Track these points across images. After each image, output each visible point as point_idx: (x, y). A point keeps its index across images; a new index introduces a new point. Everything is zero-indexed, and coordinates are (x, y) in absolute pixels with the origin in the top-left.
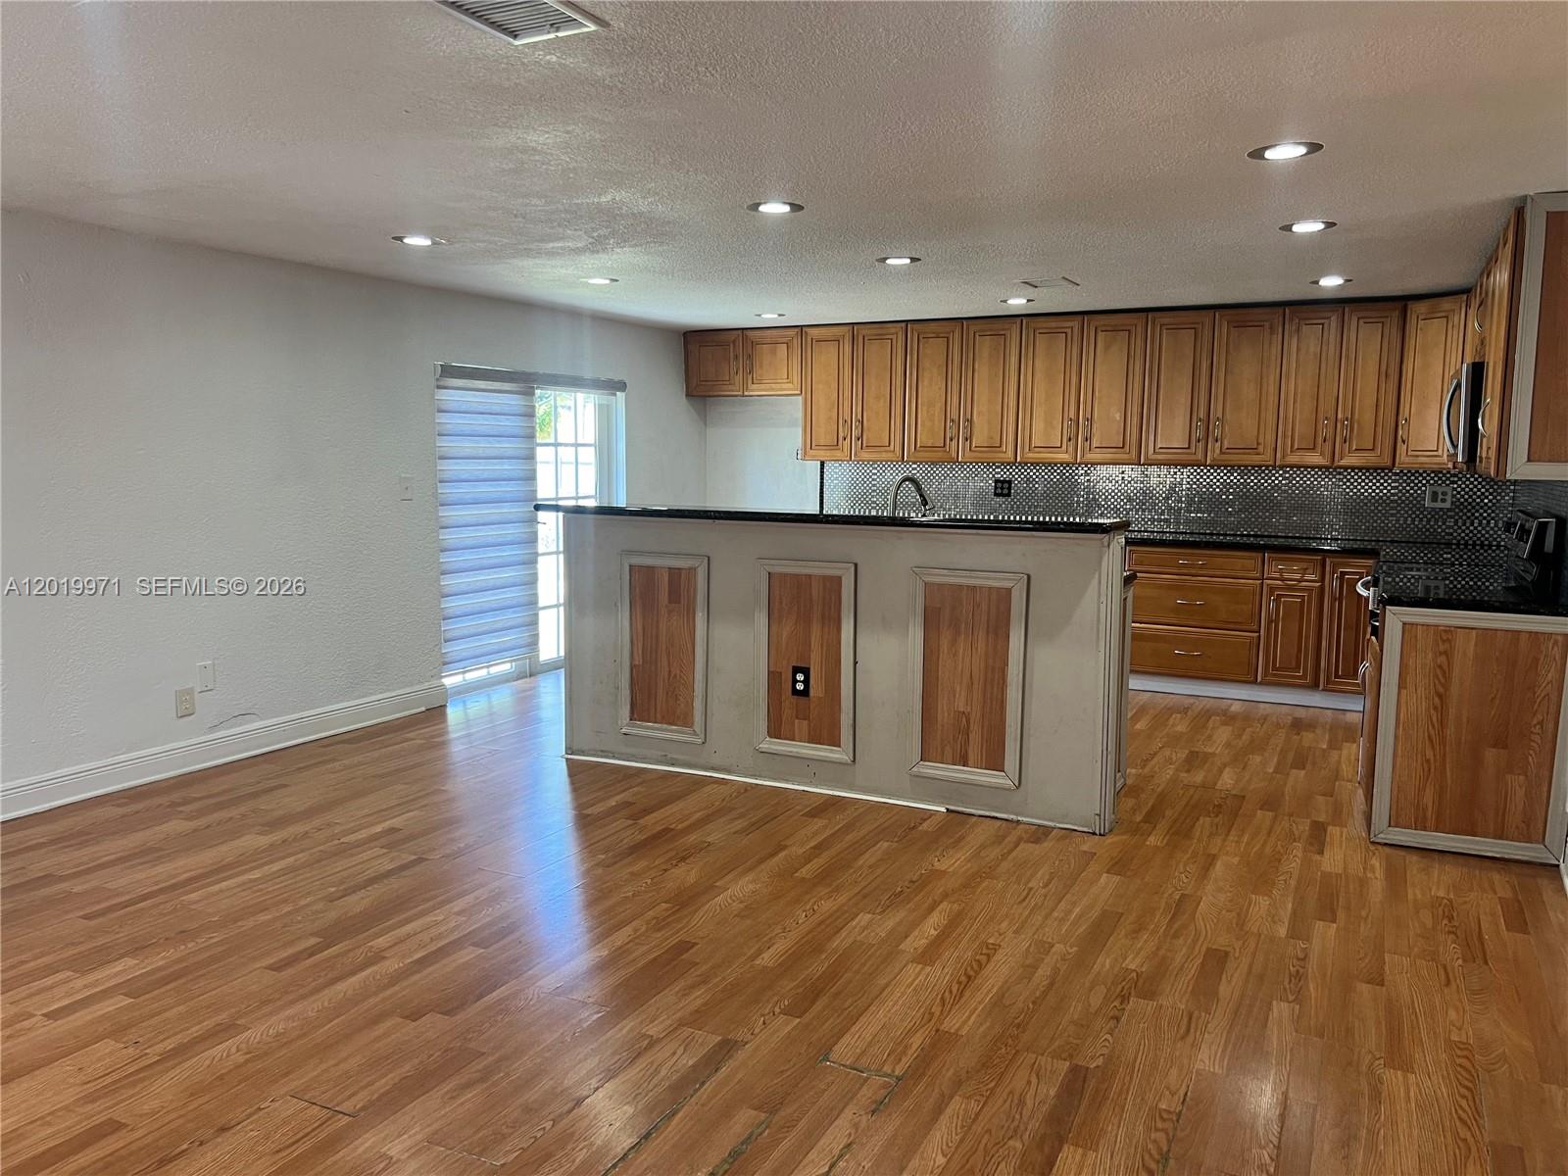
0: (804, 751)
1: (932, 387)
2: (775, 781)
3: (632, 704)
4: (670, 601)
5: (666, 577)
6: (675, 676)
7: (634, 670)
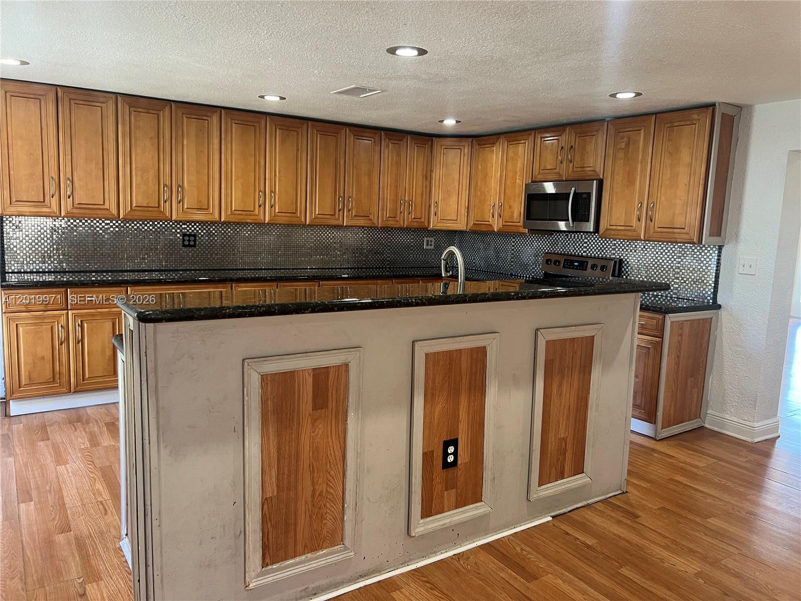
0: (456, 518)
1: (144, 155)
2: (424, 557)
3: (265, 548)
4: (315, 408)
5: (310, 380)
6: (321, 494)
7: (265, 507)
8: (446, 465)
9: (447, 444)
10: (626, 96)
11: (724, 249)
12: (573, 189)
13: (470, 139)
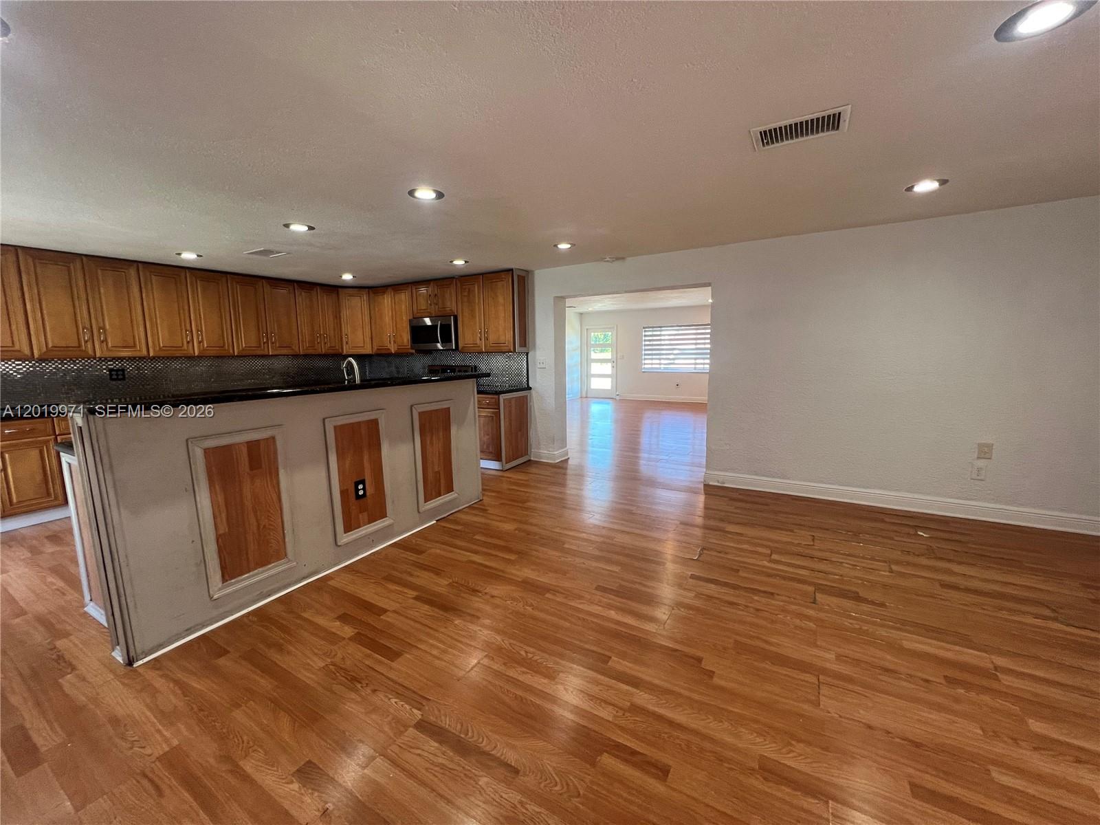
0: (370, 530)
2: (350, 559)
3: (223, 568)
4: (252, 468)
5: (245, 450)
6: (264, 526)
7: (220, 540)
8: (358, 497)
9: (357, 484)
10: (459, 262)
11: (529, 355)
12: (439, 322)
13: (367, 290)
